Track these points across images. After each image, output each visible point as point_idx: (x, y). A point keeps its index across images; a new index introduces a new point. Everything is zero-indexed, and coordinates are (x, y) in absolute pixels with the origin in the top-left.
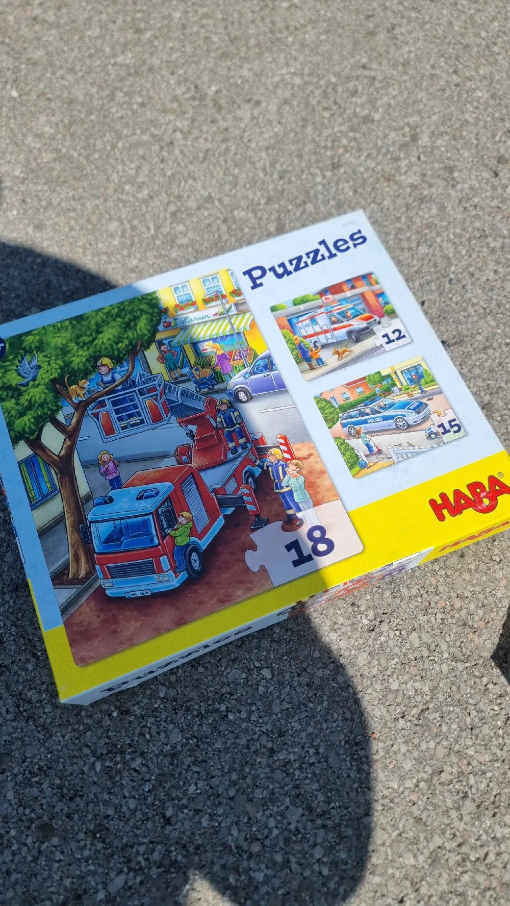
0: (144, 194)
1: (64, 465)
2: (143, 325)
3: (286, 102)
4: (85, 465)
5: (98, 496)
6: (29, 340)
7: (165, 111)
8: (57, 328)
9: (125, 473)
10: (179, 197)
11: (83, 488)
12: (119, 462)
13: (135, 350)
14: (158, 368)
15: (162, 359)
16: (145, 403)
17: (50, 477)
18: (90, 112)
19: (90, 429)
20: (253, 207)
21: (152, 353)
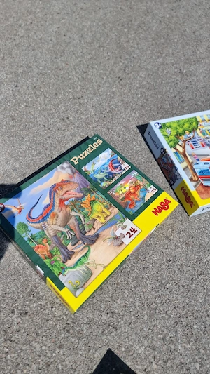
0: (173, 95)
1: (184, 155)
2: (194, 124)
3: (205, 77)
4: (189, 155)
5: (195, 163)
6: (167, 125)
7: (173, 75)
8: (174, 123)
9: (200, 158)
10: (182, 97)
11: (191, 161)
12: (197, 155)
13: (194, 130)
14: (201, 135)
15: (201, 132)
16: (199, 142)
17: (182, 157)
18: (153, 72)
19: (188, 147)
20: (203, 102)
21: (198, 131)
